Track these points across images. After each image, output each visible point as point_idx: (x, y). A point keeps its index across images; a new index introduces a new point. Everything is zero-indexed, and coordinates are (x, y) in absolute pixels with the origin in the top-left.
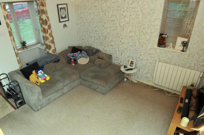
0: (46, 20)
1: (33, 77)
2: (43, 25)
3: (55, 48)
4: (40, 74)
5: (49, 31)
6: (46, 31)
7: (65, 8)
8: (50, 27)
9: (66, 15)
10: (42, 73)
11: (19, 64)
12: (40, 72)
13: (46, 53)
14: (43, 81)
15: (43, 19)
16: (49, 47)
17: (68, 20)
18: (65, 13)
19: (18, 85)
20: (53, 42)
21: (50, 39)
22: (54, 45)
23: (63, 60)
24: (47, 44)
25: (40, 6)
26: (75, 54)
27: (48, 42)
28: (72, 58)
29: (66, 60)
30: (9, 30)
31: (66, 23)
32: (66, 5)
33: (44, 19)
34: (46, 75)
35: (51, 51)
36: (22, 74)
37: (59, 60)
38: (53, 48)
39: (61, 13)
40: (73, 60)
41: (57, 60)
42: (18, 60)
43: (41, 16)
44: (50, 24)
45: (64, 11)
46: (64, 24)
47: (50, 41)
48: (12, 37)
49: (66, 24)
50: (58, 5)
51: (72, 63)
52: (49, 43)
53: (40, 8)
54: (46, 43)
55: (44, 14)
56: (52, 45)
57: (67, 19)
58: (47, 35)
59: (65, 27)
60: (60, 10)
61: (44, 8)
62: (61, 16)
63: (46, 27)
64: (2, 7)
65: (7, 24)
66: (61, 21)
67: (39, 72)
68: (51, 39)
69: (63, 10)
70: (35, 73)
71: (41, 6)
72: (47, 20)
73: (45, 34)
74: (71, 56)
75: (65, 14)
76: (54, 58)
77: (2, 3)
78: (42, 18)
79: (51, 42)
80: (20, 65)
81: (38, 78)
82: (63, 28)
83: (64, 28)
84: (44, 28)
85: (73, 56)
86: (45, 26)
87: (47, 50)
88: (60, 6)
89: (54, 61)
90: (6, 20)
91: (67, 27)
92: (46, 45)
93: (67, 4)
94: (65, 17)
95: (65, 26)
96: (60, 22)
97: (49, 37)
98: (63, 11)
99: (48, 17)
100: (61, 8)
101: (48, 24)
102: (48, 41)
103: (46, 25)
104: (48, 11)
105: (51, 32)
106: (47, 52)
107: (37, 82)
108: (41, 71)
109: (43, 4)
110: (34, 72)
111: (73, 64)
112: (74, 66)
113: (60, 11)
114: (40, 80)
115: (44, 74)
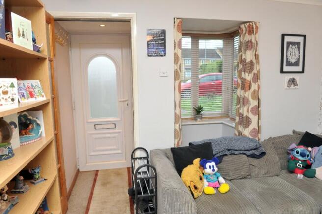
0: (251, 62)
1: (191, 171)
2: (243, 73)
3: (259, 127)
4: (208, 171)
5: (254, 87)
6: (247, 86)
7: (299, 44)
8: (256, 78)
9: (299, 59)
10: (213, 170)
11: (175, 138)
12: (210, 167)
13: (235, 135)
14: (210, 190)
15: (246, 60)
16: (245, 121)
17: (303, 72)
18: (297, 53)
19: (155, 177)
20: (257, 111)
21: (251, 103)
22: (259, 119)
23: (273, 157)
24: (243, 115)
25: (245, 34)
26: (310, 149)
27: (244, 111)
28: (301, 158)
29: (280, 159)
30: (176, 68)
31: (297, 77)
32: (302, 38)
33: (248, 60)
34: (221, 179)
35: (247, 132)
36: (172, 160)
37: (263, 154)
38: (254, 125)
39: (289, 52)
40: (300, 164)
41: (257, 153)
42: (175, 130)
43: (244, 55)
44: (259, 71)
45: (297, 50)
46: (291, 77)
47: (251, 107)
48: (177, 82)
49: (295, 77)
50: (283, 36)
51: (297, 170)
52: (248, 112)
53: (244, 38)
54: (241, 111)
55: (250, 49)
56: (254, 119)
57: (300, 69)
58: (247, 93)
59: (292, 86)
60: (288, 47)
61: (252, 38)
62: (287, 59)
63: (249, 77)
64: (176, 26)
65: (175, 57)
66: (284, 70)
67: (208, 165)
68: (254, 103)
69: (293, 47)
70: (199, 165)
71: (247, 34)
72: (254, 61)
73: (242, 92)
74: (298, 152)
75: (297, 56)
76: (252, 145)
77: (177, 18)
78: (244, 57)
79: (251, 112)
80: (177, 141)
81: (201, 179)
82: (286, 87)
83: (289, 86)
84: (244, 80)
85: (303, 155)
86: (247, 74)
87: (240, 128)
88: (287, 39)
89: (249, 153)
90: (176, 49)
91: (297, 85)
92: (241, 116)
93: (305, 36)
94: (297, 64)
95: (293, 82)
96: (282, 71)
97: (251, 99)
98: (293, 49)
99: (256, 56)
100: (289, 43)
101: (255, 71)
102: (246, 108)
103: (250, 72)
104: (259, 44)
105: (257, 89)
106: (239, 132)
107: (196, 188)
108: (213, 164)
109: (253, 28)
110: (197, 161)
111: (300, 176)
112: (301, 180)
113: (287, 49)
114: (206, 186)
115: (219, 174)
